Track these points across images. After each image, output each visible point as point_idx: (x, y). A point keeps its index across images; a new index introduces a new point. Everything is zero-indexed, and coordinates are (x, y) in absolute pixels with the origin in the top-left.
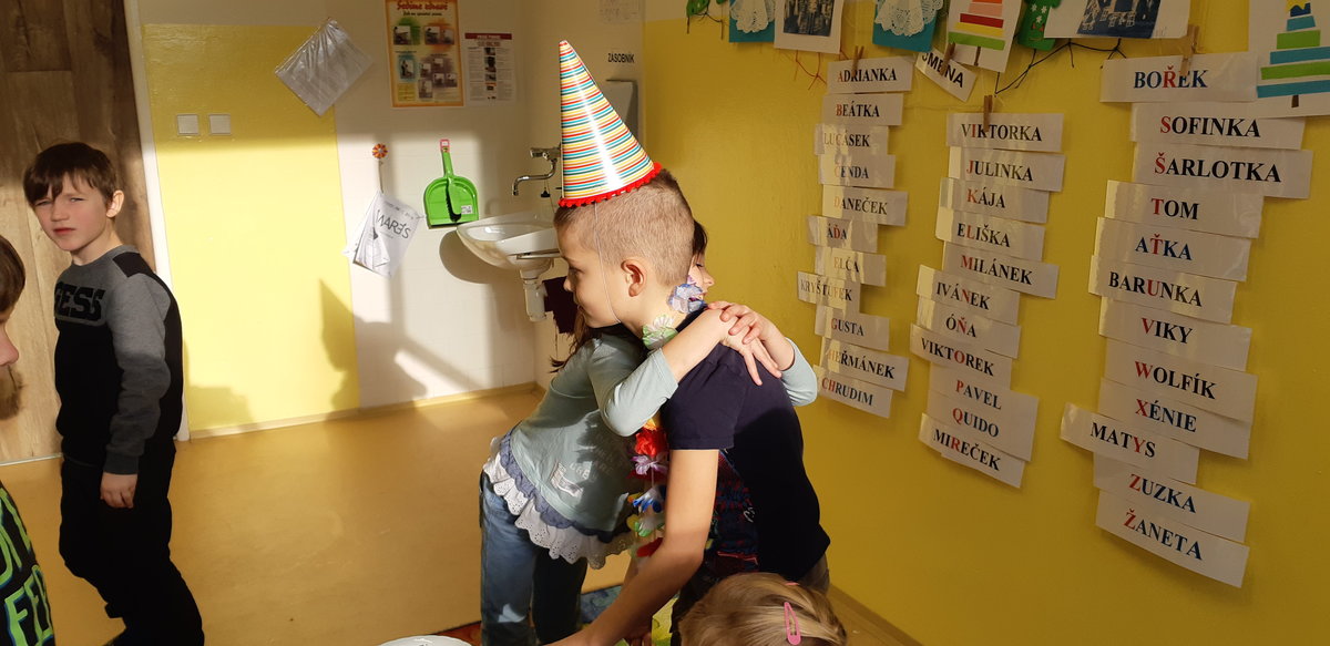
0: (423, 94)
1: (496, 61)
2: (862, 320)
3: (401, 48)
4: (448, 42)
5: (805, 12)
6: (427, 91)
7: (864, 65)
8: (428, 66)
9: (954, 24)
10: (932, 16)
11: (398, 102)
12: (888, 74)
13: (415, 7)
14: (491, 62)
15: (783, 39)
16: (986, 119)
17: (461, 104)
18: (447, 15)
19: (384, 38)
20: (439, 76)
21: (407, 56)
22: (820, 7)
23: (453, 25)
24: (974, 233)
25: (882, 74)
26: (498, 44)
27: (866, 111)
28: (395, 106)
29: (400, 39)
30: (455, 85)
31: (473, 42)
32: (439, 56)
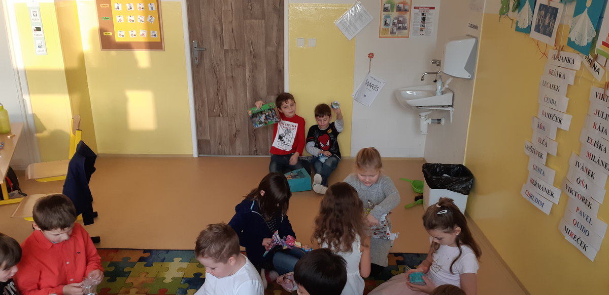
0: (392, 32)
1: (426, 19)
2: (544, 168)
3: (386, 13)
4: (406, 10)
5: (543, 24)
6: (394, 31)
7: (563, 54)
8: (396, 21)
9: (599, 45)
10: (591, 40)
11: (381, 35)
12: (571, 61)
14: (424, 19)
15: (534, 34)
16: (605, 92)
17: (408, 37)
19: (380, 9)
20: (400, 25)
21: (388, 16)
22: (549, 23)
23: (409, 3)
24: (593, 143)
25: (569, 60)
26: (428, 11)
27: (560, 75)
28: (379, 37)
29: (386, 10)
30: (407, 29)
31: (417, 11)
32: (401, 16)
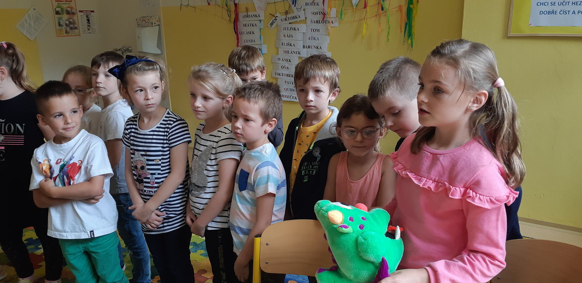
0: (67, 32)
1: (90, 20)
3: (58, 16)
4: (74, 14)
8: (67, 22)
13: (61, 1)
17: (80, 35)
18: (72, 4)
19: (52, 13)
20: (71, 26)
21: (60, 19)
23: (75, 8)
24: (286, 45)
26: (90, 14)
28: (57, 36)
29: (57, 13)
30: (77, 29)
31: (82, 14)
32: (71, 18)
